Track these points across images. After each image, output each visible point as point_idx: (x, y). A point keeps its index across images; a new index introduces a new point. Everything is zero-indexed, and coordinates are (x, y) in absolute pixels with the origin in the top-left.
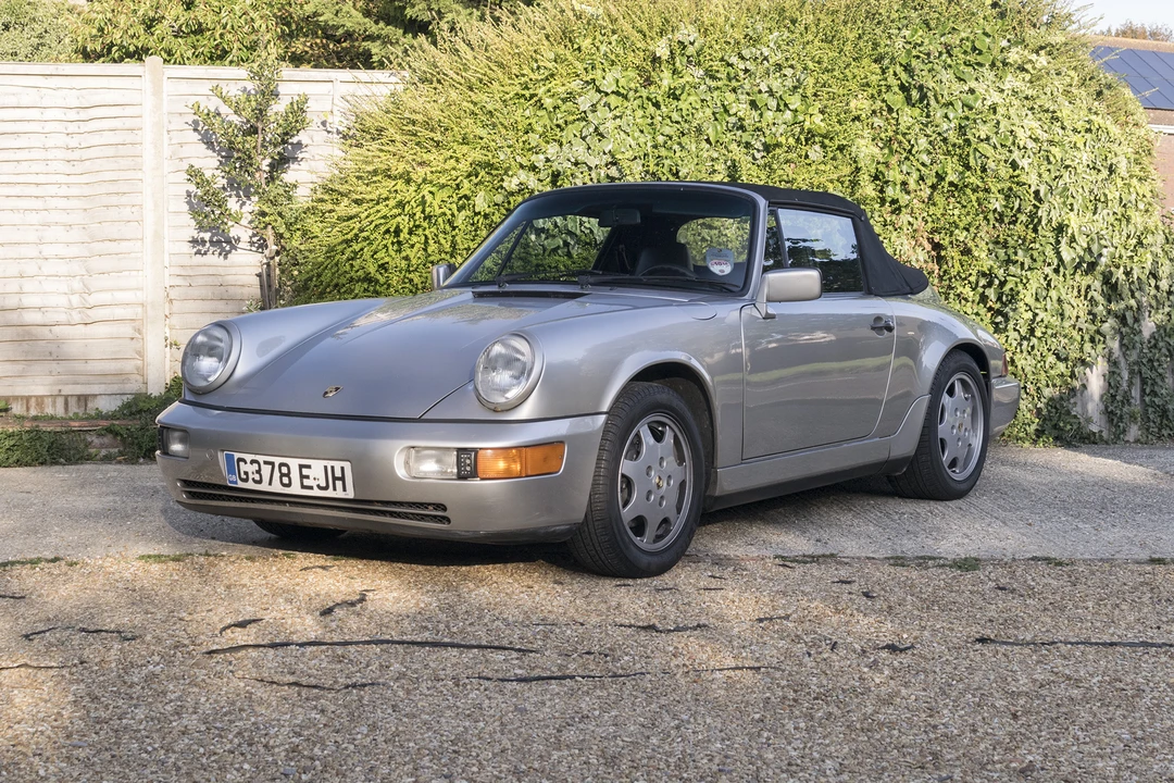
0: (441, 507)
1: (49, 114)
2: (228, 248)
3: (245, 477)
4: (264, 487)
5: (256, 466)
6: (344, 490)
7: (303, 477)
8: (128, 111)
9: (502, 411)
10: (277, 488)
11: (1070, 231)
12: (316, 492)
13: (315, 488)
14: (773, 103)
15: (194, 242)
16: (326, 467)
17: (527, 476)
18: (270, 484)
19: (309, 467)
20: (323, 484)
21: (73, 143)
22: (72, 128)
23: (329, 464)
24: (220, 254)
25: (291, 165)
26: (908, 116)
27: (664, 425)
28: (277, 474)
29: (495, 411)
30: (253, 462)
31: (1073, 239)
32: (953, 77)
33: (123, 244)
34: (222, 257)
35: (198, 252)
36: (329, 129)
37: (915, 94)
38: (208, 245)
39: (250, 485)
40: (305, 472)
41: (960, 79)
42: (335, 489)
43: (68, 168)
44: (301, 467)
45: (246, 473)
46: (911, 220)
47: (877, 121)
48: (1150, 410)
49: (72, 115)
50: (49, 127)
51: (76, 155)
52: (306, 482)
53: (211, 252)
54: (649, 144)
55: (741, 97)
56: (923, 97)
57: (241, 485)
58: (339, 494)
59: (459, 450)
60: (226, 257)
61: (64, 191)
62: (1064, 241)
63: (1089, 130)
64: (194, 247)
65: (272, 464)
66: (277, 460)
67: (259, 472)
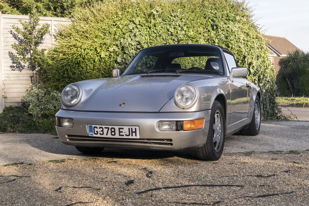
0: (171, 140)
2: (21, 69)
3: (96, 133)
4: (104, 136)
5: (101, 129)
6: (136, 135)
7: (120, 132)
9: (186, 109)
10: (109, 136)
11: (253, 64)
12: (125, 137)
13: (125, 135)
14: (180, 29)
15: (11, 67)
16: (129, 129)
17: (196, 129)
18: (107, 135)
19: (123, 129)
20: (128, 134)
23: (130, 127)
24: (19, 70)
25: (40, 44)
26: (213, 33)
27: (218, 113)
28: (110, 131)
29: (184, 109)
30: (100, 128)
31: (253, 67)
32: (223, 23)
34: (19, 71)
35: (12, 70)
36: (51, 34)
37: (215, 27)
38: (15, 68)
39: (99, 135)
40: (121, 130)
41: (225, 24)
42: (132, 135)
44: (119, 129)
45: (97, 132)
47: (206, 35)
48: (265, 112)
52: (121, 134)
53: (16, 70)
54: (148, 39)
55: (172, 26)
56: (217, 28)
57: (94, 135)
58: (134, 137)
59: (177, 121)
60: (21, 71)
62: (251, 67)
63: (257, 38)
64: (11, 68)
65: (108, 128)
66: (110, 127)
67: (102, 131)
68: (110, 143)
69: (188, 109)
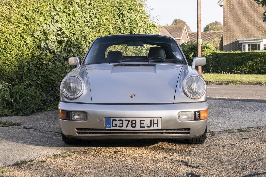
0: (189, 129)
3: (115, 125)
4: (124, 128)
5: (121, 122)
6: (157, 127)
7: (141, 124)
9: (197, 99)
10: (130, 128)
13: (146, 127)
16: (151, 120)
18: (127, 127)
19: (144, 120)
20: (149, 125)
28: (130, 123)
29: (194, 99)
30: (119, 121)
39: (117, 128)
40: (142, 122)
42: (154, 127)
44: (141, 121)
45: (116, 124)
52: (142, 125)
57: (112, 128)
58: (155, 128)
59: (195, 112)
65: (129, 121)
66: (131, 119)
67: (122, 123)
68: (126, 134)
69: (198, 99)
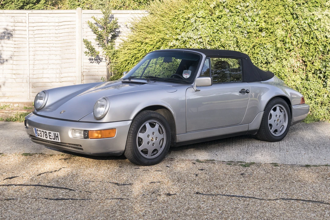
0: (81, 146)
1: (51, 24)
2: (99, 61)
4: (42, 138)
6: (58, 140)
8: (72, 23)
9: (99, 120)
10: (45, 138)
13: (52, 139)
14: (250, 19)
15: (90, 59)
16: (54, 134)
17: (103, 138)
19: (51, 133)
20: (54, 138)
21: (57, 32)
22: (57, 28)
23: (55, 132)
24: (97, 63)
25: (117, 38)
26: (293, 23)
27: (156, 123)
28: (44, 134)
29: (97, 119)
30: (40, 131)
32: (308, 10)
33: (71, 60)
34: (98, 64)
35: (91, 62)
36: (128, 27)
37: (295, 16)
38: (94, 60)
39: (40, 137)
41: (310, 11)
42: (56, 139)
43: (56, 39)
44: (49, 133)
45: (39, 134)
46: (295, 53)
47: (284, 24)
49: (57, 24)
50: (51, 28)
51: (58, 35)
52: (50, 137)
53: (95, 62)
54: (212, 32)
55: (240, 18)
57: (38, 137)
60: (99, 64)
61: (55, 45)
64: (90, 61)
66: (44, 131)
67: (41, 134)
